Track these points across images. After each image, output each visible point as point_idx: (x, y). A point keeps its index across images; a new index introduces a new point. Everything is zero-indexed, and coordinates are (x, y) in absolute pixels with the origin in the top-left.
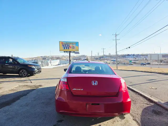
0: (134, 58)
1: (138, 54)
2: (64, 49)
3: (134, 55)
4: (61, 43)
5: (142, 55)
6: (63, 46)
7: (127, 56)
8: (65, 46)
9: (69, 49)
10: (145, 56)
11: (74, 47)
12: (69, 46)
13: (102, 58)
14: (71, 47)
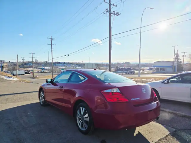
0: (64, 66)
1: (68, 62)
3: (64, 63)
5: (72, 64)
7: (57, 64)
10: (75, 64)
13: (26, 65)
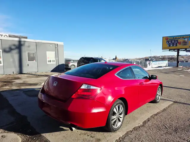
2: (170, 46)
4: (165, 39)
6: (168, 42)
8: (172, 42)
9: (176, 45)
11: (186, 43)
12: (178, 42)
14: (180, 43)
